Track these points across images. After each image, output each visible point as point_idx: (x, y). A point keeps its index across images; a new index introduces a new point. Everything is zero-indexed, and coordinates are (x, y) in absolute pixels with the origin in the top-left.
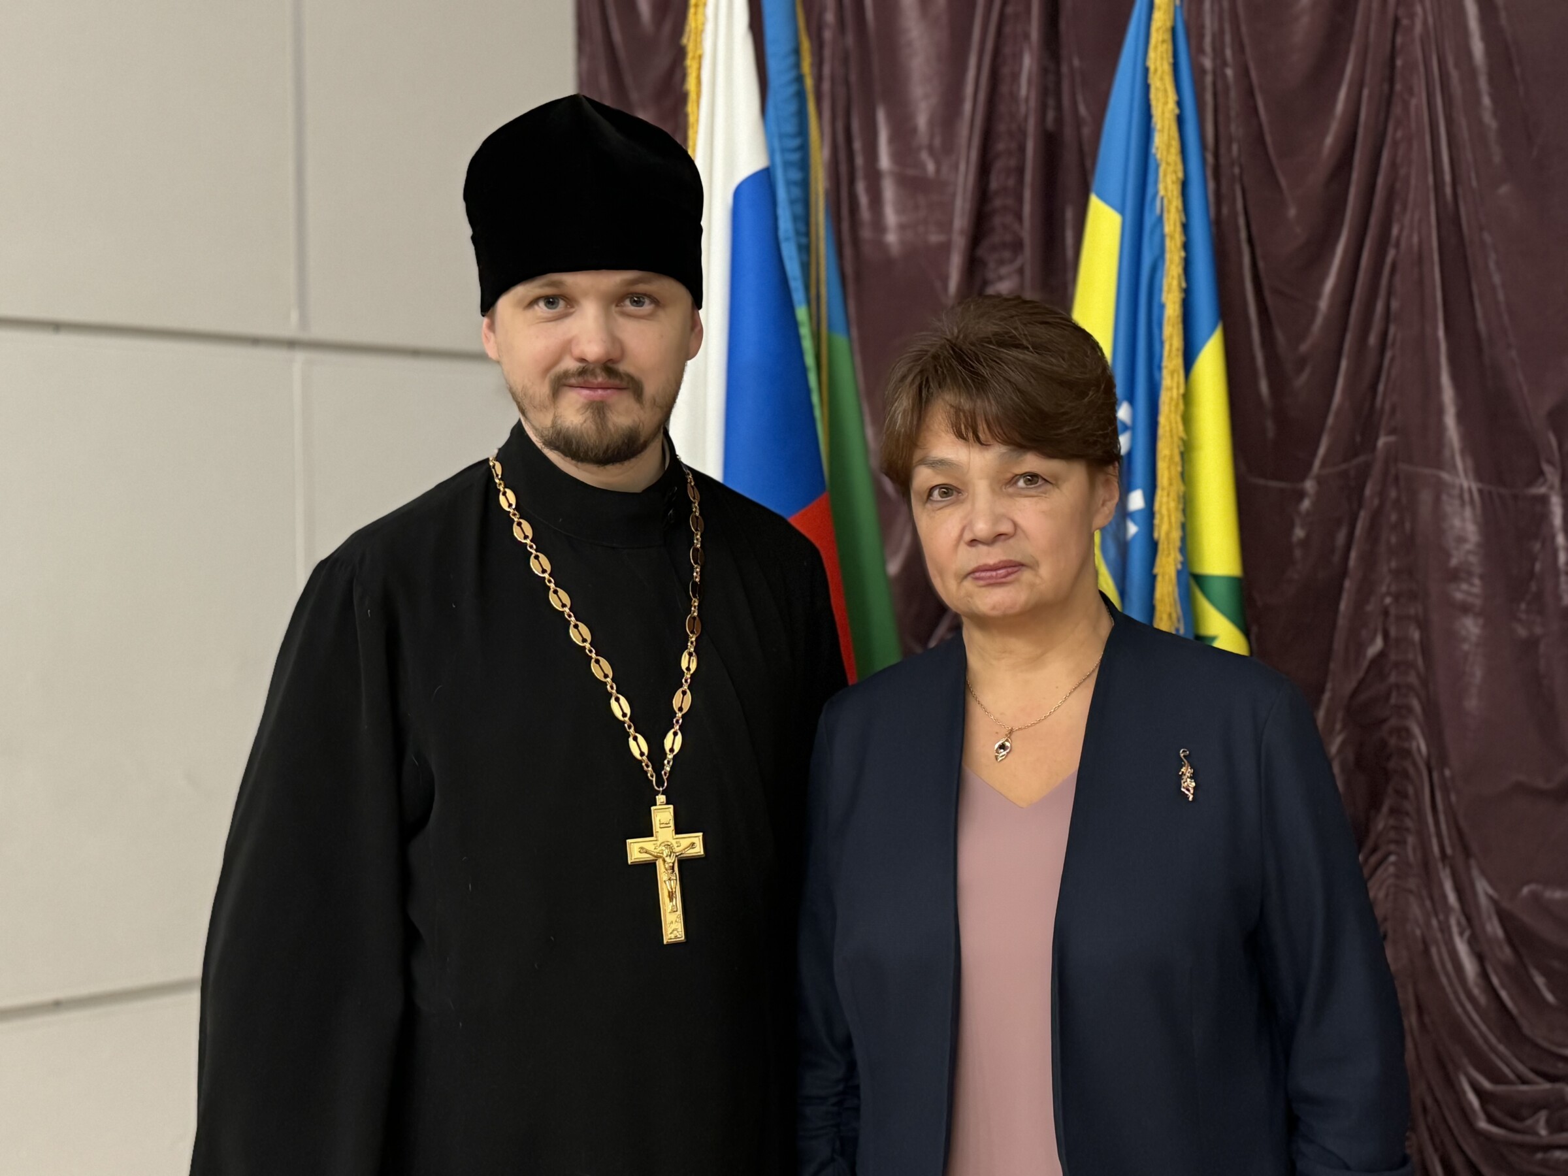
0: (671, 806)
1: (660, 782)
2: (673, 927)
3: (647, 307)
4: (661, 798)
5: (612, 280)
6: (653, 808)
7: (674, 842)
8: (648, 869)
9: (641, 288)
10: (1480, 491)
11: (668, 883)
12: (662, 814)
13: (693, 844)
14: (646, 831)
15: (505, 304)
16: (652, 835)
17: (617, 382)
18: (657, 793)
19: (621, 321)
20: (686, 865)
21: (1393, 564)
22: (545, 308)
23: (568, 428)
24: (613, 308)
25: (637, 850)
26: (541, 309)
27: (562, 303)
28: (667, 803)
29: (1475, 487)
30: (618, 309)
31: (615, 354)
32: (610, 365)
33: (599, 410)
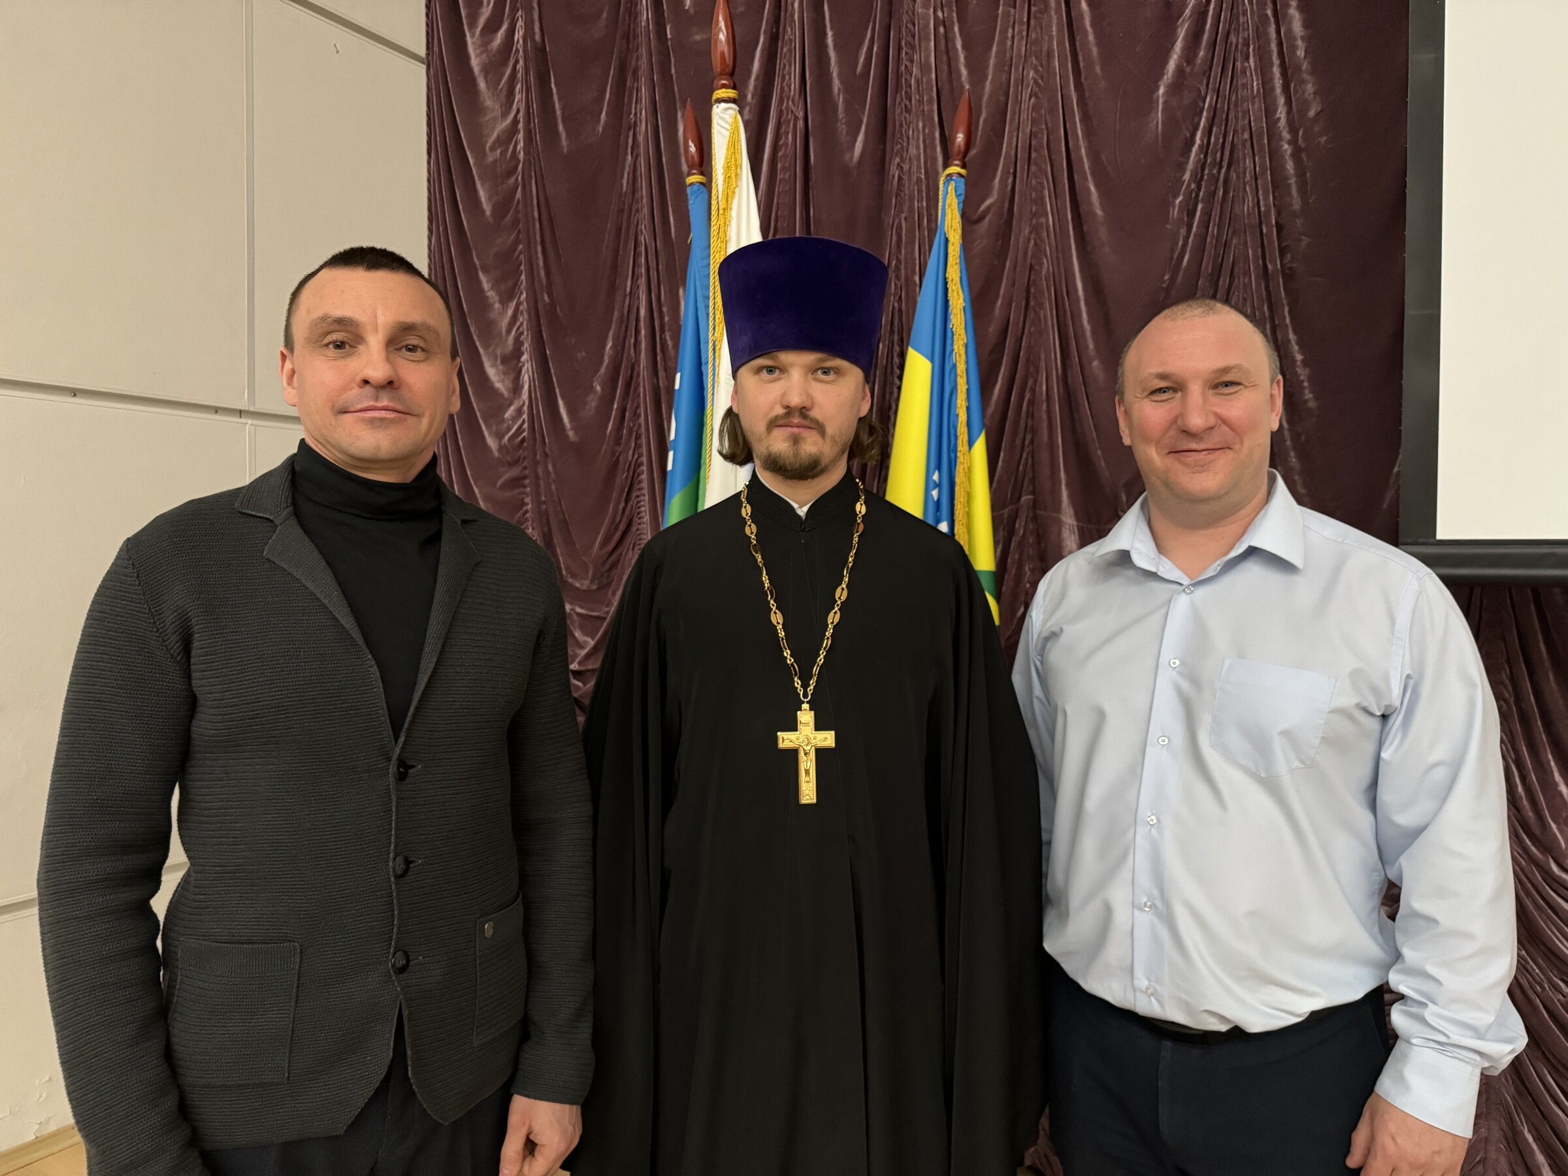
0: (813, 712)
1: (805, 696)
2: (808, 792)
3: (832, 377)
4: (805, 706)
5: (810, 358)
6: (799, 712)
7: (812, 736)
8: (793, 754)
9: (829, 364)
10: (1078, 526)
11: (807, 764)
12: (806, 716)
13: (828, 739)
14: (793, 726)
15: (744, 372)
16: (796, 730)
17: (807, 423)
18: (803, 702)
19: (814, 383)
20: (821, 753)
21: (1031, 566)
22: (767, 375)
23: (775, 453)
24: (810, 375)
25: (786, 740)
26: (764, 374)
27: (777, 371)
28: (810, 710)
29: (1075, 523)
30: (813, 376)
31: (808, 404)
32: (804, 411)
33: (796, 440)
